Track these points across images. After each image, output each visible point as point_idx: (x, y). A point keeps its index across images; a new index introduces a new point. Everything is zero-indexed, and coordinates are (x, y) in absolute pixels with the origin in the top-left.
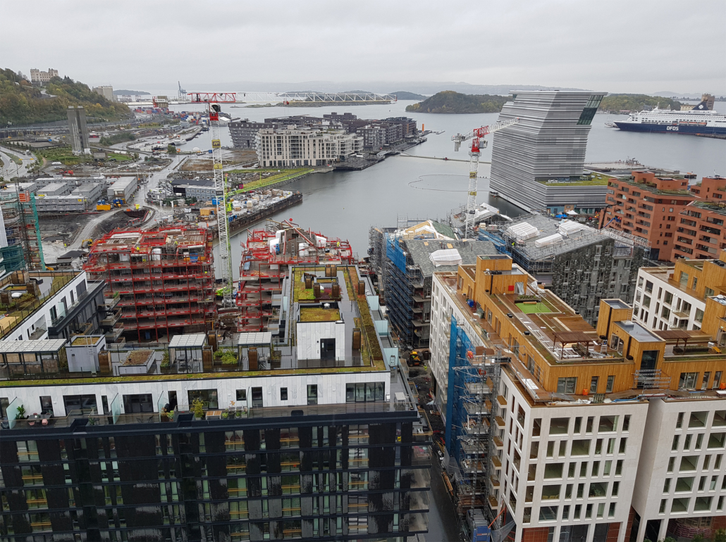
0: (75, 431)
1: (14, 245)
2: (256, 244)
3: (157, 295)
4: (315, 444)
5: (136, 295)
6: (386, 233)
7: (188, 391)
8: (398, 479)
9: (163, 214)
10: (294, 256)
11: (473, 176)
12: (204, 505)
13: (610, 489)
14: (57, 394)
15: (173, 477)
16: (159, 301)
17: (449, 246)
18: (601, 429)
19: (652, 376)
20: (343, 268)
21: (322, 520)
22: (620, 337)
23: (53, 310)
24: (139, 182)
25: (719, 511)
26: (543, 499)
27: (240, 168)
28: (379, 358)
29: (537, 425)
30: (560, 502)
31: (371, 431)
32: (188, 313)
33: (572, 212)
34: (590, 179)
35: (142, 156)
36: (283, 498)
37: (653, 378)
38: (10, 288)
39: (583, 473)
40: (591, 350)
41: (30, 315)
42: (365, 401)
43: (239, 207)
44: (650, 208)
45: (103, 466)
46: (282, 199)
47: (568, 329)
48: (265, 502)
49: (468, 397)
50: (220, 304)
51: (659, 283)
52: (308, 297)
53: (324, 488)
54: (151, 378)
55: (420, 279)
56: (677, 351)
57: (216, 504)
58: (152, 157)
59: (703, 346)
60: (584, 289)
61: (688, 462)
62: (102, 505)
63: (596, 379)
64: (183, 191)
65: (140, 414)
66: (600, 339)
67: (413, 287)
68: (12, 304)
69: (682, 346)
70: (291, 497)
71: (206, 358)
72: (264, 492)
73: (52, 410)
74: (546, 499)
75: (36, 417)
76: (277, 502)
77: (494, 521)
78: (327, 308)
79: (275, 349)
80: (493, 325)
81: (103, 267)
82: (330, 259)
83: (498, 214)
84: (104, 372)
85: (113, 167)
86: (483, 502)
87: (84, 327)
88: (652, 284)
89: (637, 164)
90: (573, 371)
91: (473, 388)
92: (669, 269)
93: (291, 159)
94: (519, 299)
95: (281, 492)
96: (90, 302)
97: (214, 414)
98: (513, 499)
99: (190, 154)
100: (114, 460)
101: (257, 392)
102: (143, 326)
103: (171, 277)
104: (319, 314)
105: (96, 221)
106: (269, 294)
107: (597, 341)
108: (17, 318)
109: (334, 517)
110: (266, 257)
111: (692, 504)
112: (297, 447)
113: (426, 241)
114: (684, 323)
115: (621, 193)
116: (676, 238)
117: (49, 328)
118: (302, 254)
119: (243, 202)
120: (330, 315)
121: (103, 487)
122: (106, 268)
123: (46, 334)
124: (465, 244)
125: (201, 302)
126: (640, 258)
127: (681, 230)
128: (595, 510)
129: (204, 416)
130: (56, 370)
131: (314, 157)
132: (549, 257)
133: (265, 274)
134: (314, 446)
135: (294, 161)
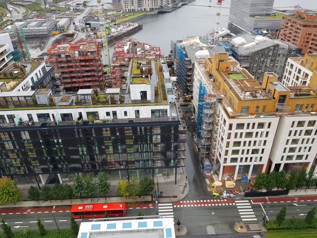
0: (43, 128)
1: (17, 50)
2: (119, 49)
3: (78, 72)
4: (139, 133)
5: (69, 72)
6: (177, 43)
7: (87, 112)
8: (173, 147)
9: (81, 36)
10: (135, 54)
11: (218, 14)
12: (97, 156)
13: (260, 151)
14: (34, 113)
15: (83, 145)
16: (79, 75)
17: (204, 48)
18: (258, 128)
19: (283, 106)
20: (154, 60)
21: (143, 162)
22: (271, 89)
23: (32, 79)
24: (70, 20)
25: (306, 160)
26: (232, 155)
27: (115, 13)
28: (165, 99)
29: (231, 126)
30: (239, 156)
31: (162, 128)
32: (92, 80)
33: (265, 32)
34: (275, 15)
35: (72, 8)
36: (127, 153)
37: (283, 107)
38: (13, 69)
39: (249, 145)
40: (258, 95)
41: (22, 81)
42: (159, 117)
43: (114, 31)
44: (300, 29)
45: (56, 141)
46: (133, 27)
47: (249, 86)
48: (121, 155)
49: (204, 115)
50: (106, 76)
51: (297, 65)
52: (138, 73)
53: (143, 150)
54: (71, 107)
55: (191, 64)
56: (296, 95)
57: (101, 155)
58: (76, 9)
59: (308, 93)
60: (263, 68)
61: (295, 141)
62: (57, 155)
63: (258, 107)
64: (89, 24)
65: (68, 121)
66: (262, 90)
67: (187, 68)
68: (15, 76)
69: (298, 93)
70: (130, 153)
71: (93, 99)
72: (120, 151)
73: (33, 119)
74: (233, 155)
75: (27, 122)
76: (125, 155)
77: (213, 162)
78: (144, 78)
79: (122, 95)
80: (218, 84)
81: (54, 60)
82: (151, 56)
83: (230, 33)
84: (52, 105)
85: (59, 14)
86: (209, 156)
87: (47, 86)
88: (293, 65)
89: (300, 8)
90: (248, 104)
91: (206, 111)
92: (302, 58)
93: (138, 8)
94: (230, 72)
95: (126, 151)
96: (48, 75)
97: (97, 121)
98: (220, 155)
99: (93, 6)
100: (60, 139)
101: (115, 113)
102: (74, 85)
103: (83, 64)
104: (140, 80)
105: (53, 39)
106: (124, 71)
107: (261, 91)
108: (17, 82)
109: (148, 160)
110: (123, 55)
111: (295, 158)
112: (132, 134)
113: (194, 46)
114: (305, 83)
115: (288, 22)
116: (310, 43)
117: (31, 86)
118: (138, 53)
119: (116, 29)
120: (145, 81)
121: (56, 149)
122: (56, 60)
123: (30, 89)
124: (212, 48)
125: (97, 75)
126: (290, 53)
127: (313, 40)
128: (253, 159)
129: (93, 122)
130: (33, 103)
131: (148, 6)
132: (249, 53)
133: (123, 63)
134: (138, 134)
135: (139, 9)
